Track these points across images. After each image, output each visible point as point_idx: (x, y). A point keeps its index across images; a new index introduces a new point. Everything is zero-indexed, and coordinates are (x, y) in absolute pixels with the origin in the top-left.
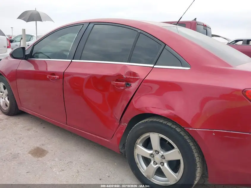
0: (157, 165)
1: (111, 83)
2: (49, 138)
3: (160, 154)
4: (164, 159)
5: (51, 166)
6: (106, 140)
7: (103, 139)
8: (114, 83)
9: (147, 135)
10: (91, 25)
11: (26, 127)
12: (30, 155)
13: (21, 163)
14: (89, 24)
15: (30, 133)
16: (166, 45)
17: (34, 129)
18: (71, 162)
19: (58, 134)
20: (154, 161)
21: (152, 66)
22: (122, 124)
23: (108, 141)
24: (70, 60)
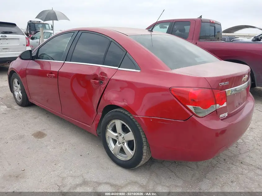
0: (121, 145)
1: (90, 81)
2: (50, 125)
3: (122, 136)
4: (124, 139)
5: (46, 145)
6: (88, 126)
7: (86, 125)
8: (92, 81)
9: (113, 121)
10: (80, 33)
11: (33, 116)
12: (33, 136)
13: (24, 142)
14: (79, 32)
15: (36, 120)
16: (127, 52)
17: (40, 117)
18: (63, 143)
19: (58, 122)
20: (119, 142)
21: (117, 68)
22: (98, 113)
23: (90, 126)
24: (63, 62)
